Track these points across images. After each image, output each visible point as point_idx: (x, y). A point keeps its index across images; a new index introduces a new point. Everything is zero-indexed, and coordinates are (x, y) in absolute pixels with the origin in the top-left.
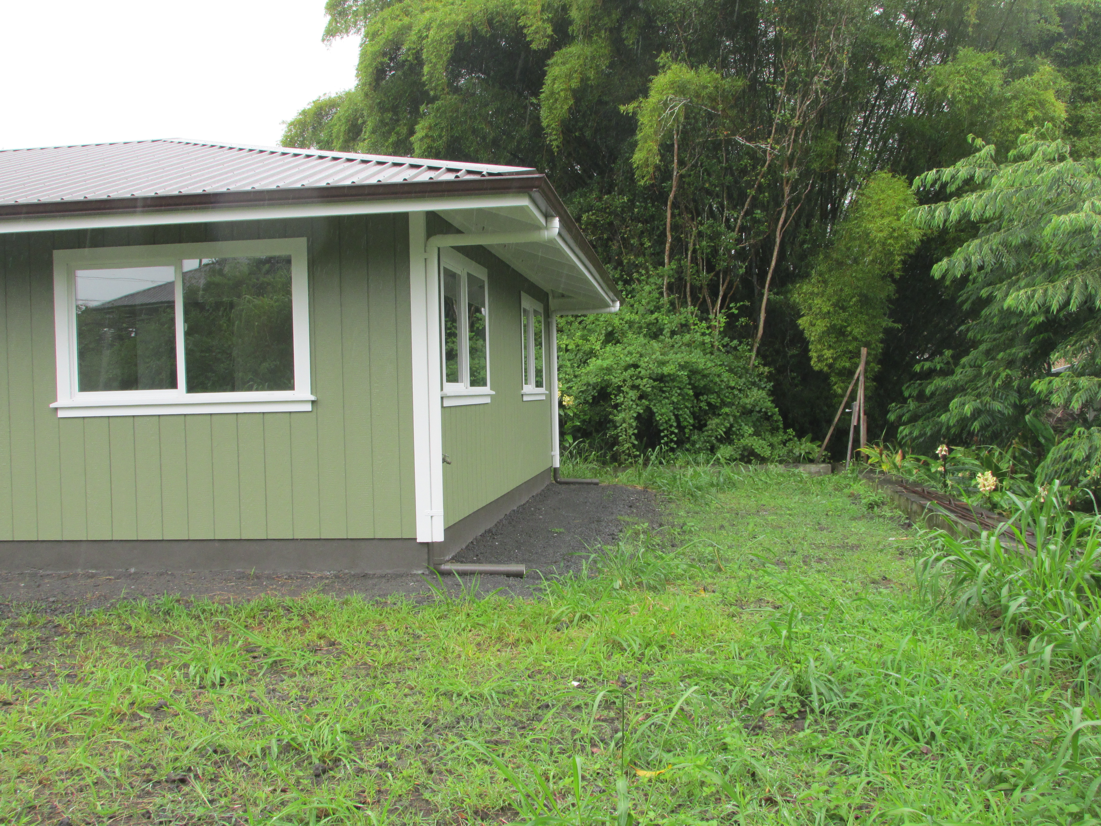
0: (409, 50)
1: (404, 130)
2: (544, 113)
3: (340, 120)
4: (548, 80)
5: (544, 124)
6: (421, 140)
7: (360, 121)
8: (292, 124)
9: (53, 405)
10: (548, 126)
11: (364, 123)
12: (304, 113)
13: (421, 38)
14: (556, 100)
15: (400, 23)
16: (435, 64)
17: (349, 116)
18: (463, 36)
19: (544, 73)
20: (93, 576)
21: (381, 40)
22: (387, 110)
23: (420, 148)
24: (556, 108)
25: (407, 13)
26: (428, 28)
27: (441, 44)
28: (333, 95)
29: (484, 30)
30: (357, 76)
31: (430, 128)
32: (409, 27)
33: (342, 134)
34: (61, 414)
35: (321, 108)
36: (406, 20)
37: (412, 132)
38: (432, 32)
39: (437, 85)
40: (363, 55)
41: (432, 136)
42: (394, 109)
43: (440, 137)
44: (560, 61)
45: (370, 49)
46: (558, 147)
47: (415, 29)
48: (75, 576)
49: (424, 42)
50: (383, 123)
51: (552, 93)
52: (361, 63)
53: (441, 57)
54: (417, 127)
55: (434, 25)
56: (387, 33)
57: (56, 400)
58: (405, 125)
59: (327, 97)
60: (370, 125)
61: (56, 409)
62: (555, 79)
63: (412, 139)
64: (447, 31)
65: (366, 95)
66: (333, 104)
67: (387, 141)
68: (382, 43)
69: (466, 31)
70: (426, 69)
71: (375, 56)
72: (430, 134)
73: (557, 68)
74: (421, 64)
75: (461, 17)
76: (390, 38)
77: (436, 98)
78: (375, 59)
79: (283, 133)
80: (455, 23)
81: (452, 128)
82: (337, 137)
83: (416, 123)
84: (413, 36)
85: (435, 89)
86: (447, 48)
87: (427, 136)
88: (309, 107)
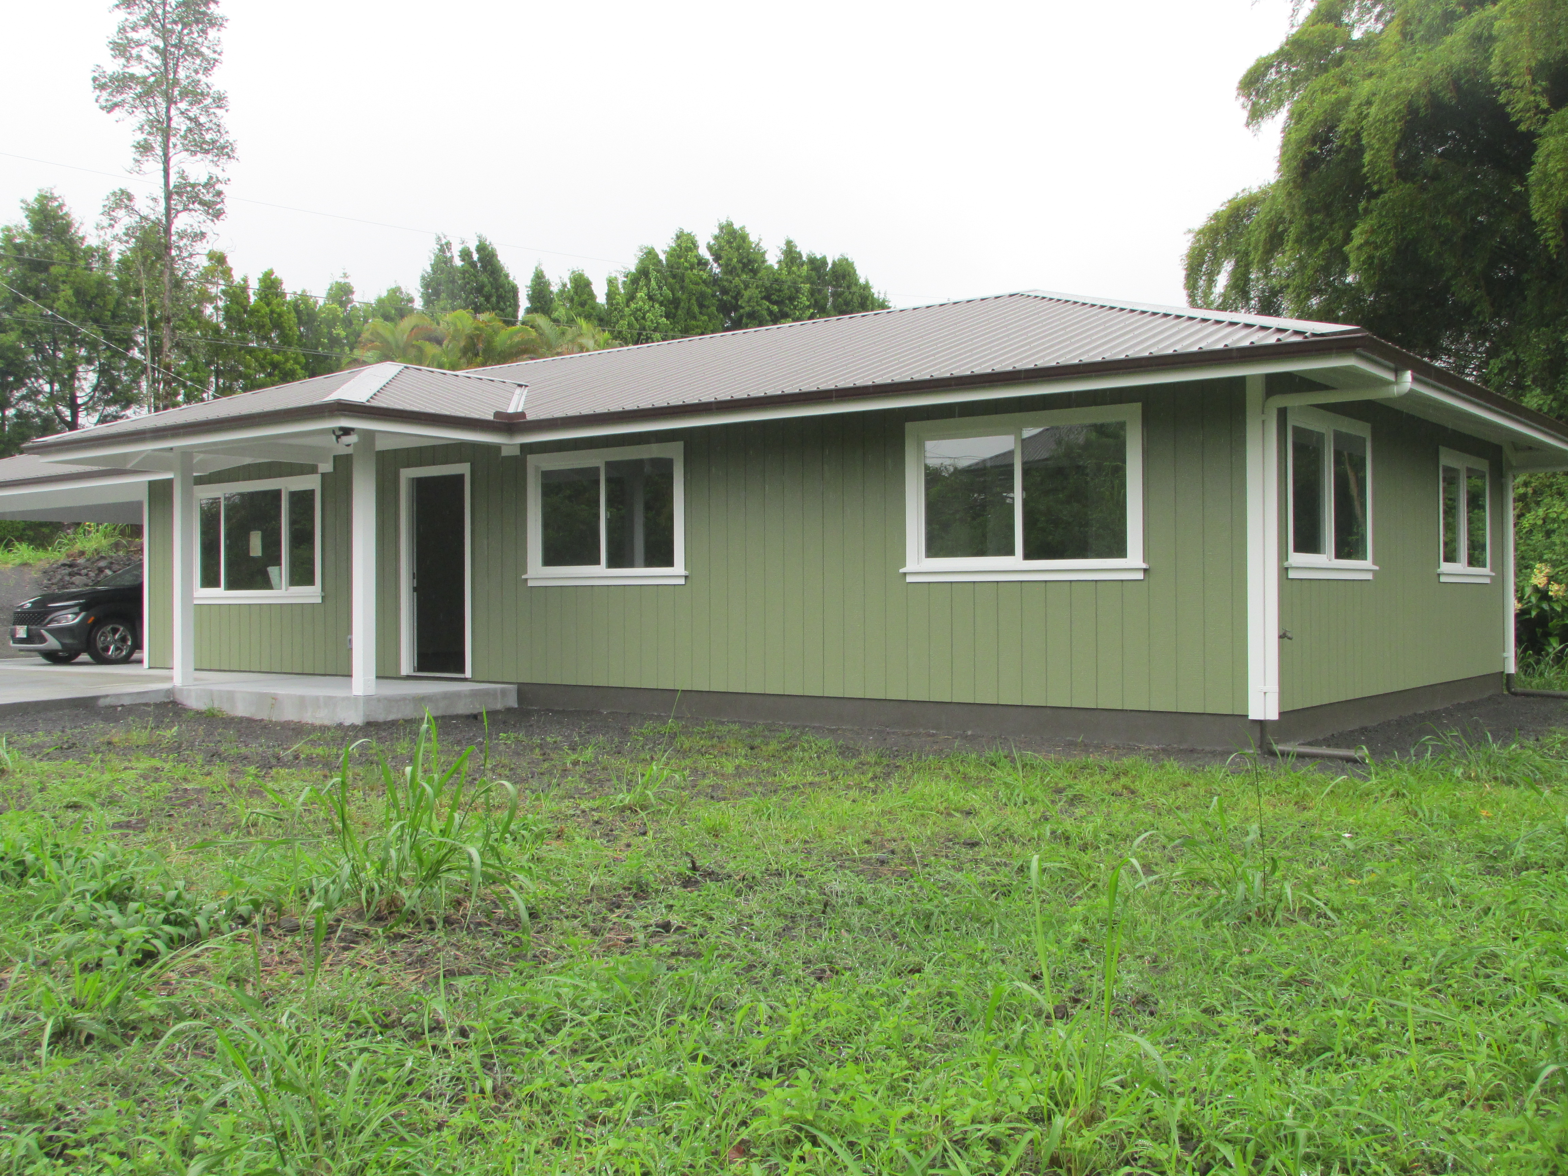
0: (1346, 131)
1: (1340, 235)
2: (1535, 201)
3: (1260, 226)
4: (1539, 157)
5: (1536, 217)
6: (1359, 248)
7: (1280, 228)
8: (1201, 232)
9: (902, 571)
10: (1541, 219)
11: (1285, 230)
12: (1216, 217)
13: (1362, 117)
14: (1551, 185)
15: (1335, 96)
16: (1379, 150)
17: (1271, 219)
18: (1418, 109)
19: (1535, 147)
20: (933, 735)
21: (1307, 125)
22: (1317, 211)
23: (1358, 260)
24: (1552, 195)
25: (1344, 82)
26: (1369, 103)
27: (1386, 123)
28: (1255, 190)
29: (1448, 96)
30: (1278, 171)
31: (1373, 231)
32: (1347, 101)
33: (1261, 244)
34: (909, 579)
35: (1238, 209)
36: (1343, 92)
37: (1348, 238)
38: (1373, 110)
39: (1381, 178)
40: (1285, 145)
41: (1374, 242)
42: (1327, 208)
43: (1386, 242)
44: (1556, 129)
45: (1294, 136)
46: (1557, 246)
47: (1354, 104)
48: (918, 735)
49: (1364, 122)
50: (1311, 227)
51: (1545, 175)
52: (1283, 154)
53: (1386, 141)
54: (1355, 232)
55: (1377, 100)
56: (1317, 112)
57: (905, 566)
58: (1341, 227)
59: (1247, 193)
60: (1293, 232)
61: (905, 574)
62: (1548, 155)
63: (1346, 248)
64: (1393, 106)
65: (1289, 194)
66: (1252, 202)
67: (1316, 249)
68: (1309, 126)
69: (1422, 102)
70: (1367, 158)
71: (1300, 144)
72: (1372, 239)
73: (1552, 141)
74: (1361, 151)
75: (1414, 85)
76: (1320, 118)
77: (1381, 192)
78: (1299, 149)
79: (1189, 244)
80: (1406, 92)
81: (1403, 229)
82: (1256, 248)
83: (1354, 226)
84: (1351, 113)
85: (1379, 182)
86: (1394, 128)
87: (1367, 243)
88: (1223, 208)
